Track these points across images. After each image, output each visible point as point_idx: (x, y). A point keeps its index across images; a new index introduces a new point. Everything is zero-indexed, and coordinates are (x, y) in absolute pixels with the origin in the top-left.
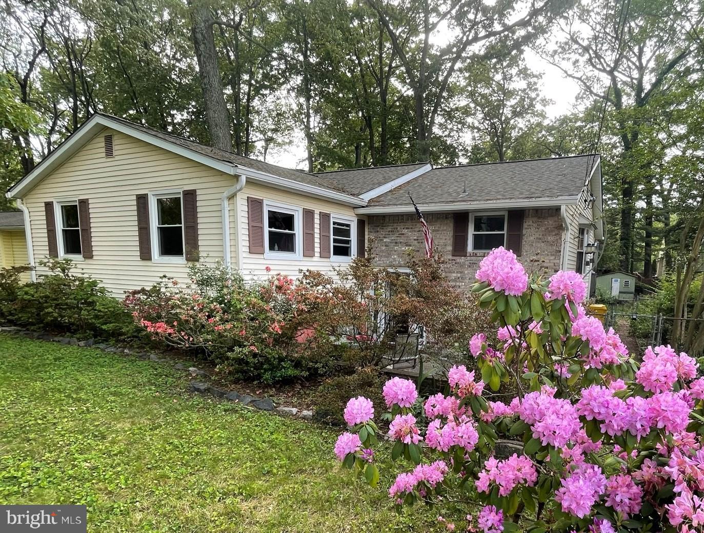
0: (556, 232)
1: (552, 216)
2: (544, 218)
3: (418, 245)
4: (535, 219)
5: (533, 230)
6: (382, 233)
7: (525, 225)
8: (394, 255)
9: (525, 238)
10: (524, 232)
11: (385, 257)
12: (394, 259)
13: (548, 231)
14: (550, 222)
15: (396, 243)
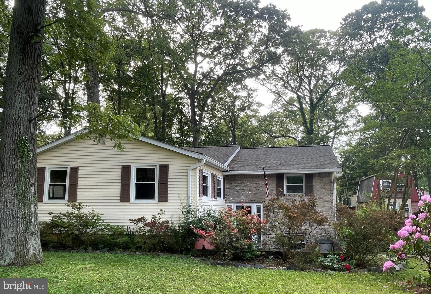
0: (330, 184)
1: (327, 177)
2: (324, 177)
3: (256, 191)
4: (319, 178)
5: (318, 183)
6: (234, 184)
7: (314, 181)
8: (242, 196)
9: (314, 187)
10: (314, 184)
11: (236, 197)
12: (242, 198)
13: (325, 184)
14: (326, 180)
15: (243, 190)
